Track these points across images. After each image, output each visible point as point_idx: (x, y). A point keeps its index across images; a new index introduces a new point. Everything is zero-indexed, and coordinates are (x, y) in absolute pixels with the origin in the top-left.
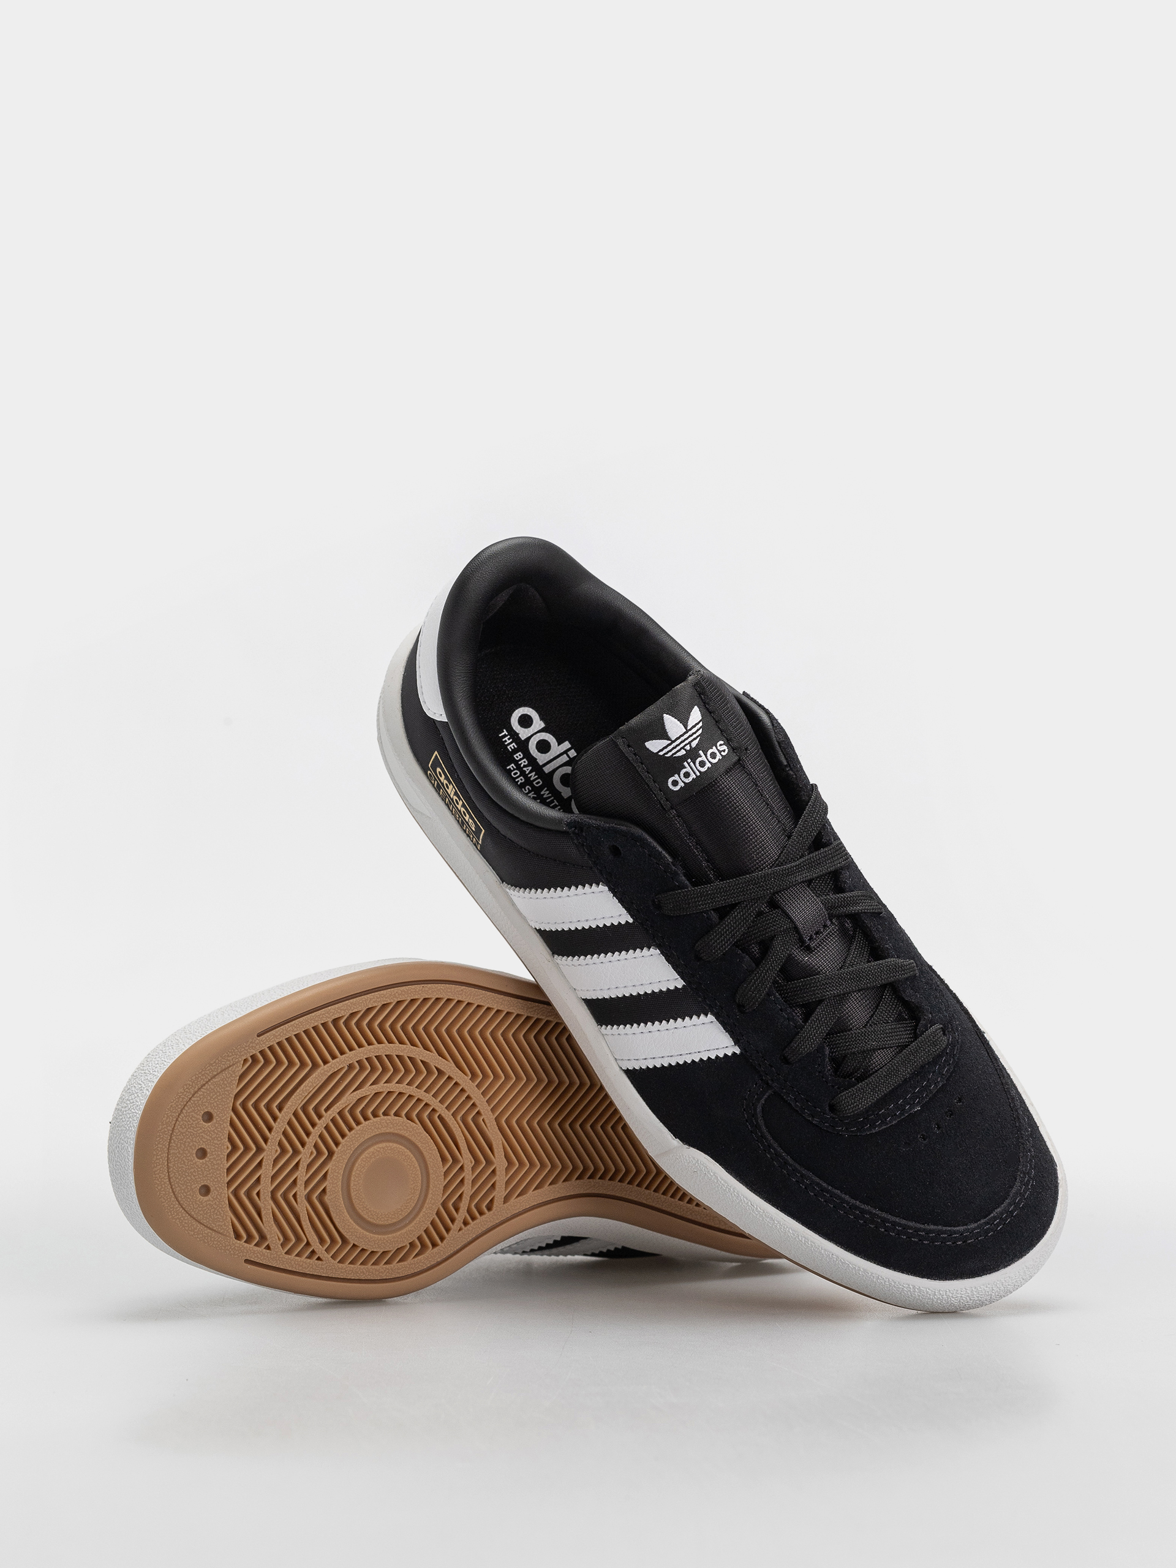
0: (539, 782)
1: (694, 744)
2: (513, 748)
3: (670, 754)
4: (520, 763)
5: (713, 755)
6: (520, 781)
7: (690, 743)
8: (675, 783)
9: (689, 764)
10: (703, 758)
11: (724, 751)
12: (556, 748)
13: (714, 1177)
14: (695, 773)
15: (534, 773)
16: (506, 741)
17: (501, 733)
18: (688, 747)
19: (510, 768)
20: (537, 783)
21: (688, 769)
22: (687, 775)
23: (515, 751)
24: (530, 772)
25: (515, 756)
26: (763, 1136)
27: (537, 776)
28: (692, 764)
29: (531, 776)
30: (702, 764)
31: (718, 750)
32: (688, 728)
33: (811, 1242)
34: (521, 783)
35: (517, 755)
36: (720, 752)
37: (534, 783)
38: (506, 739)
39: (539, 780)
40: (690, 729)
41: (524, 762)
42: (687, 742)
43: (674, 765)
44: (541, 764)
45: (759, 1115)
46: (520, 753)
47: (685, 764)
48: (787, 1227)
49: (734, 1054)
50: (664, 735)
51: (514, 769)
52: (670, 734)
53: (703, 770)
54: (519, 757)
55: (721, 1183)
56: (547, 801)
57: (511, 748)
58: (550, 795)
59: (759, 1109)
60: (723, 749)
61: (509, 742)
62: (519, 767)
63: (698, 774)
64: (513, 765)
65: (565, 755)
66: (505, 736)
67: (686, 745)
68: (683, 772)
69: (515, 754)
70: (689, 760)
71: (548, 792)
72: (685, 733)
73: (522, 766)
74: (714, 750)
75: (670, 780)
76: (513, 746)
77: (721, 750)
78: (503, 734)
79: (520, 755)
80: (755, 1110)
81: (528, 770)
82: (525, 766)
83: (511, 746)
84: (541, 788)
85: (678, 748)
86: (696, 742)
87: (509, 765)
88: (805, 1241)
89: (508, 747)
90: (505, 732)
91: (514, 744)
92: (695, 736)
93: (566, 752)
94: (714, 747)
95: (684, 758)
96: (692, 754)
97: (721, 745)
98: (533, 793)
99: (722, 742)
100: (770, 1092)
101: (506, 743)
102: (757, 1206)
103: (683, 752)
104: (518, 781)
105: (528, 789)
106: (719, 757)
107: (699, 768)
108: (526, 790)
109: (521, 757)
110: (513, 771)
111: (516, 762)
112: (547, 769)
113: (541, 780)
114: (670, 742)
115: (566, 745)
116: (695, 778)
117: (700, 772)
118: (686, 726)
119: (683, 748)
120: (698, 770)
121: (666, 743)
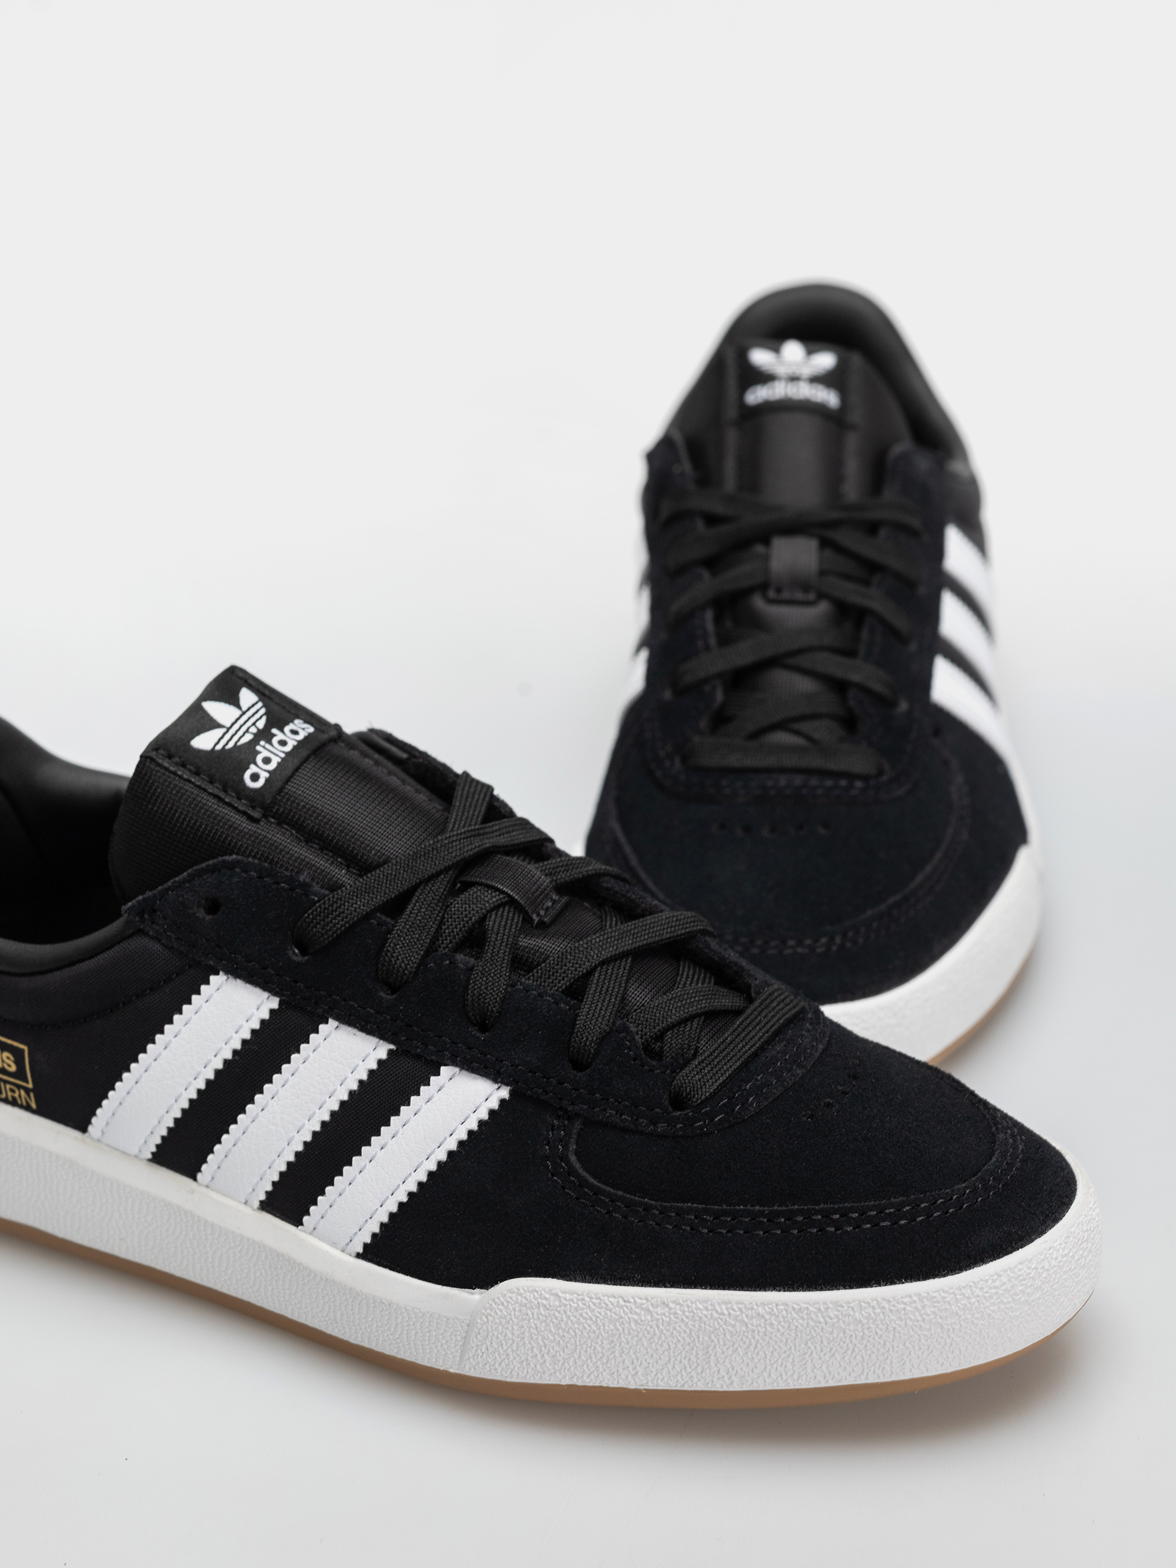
1: (260, 725)
3: (231, 745)
7: (254, 724)
8: (255, 777)
9: (263, 748)
10: (281, 737)
13: (552, 1298)
14: (277, 756)
18: (253, 730)
21: (266, 755)
22: (267, 761)
26: (597, 1192)
28: (268, 747)
30: (283, 743)
32: (244, 709)
33: (737, 1303)
40: (248, 711)
42: (249, 724)
43: (244, 755)
45: (577, 1165)
47: (258, 750)
48: (692, 1303)
49: (503, 1102)
50: (213, 724)
52: (221, 723)
53: (287, 750)
55: (565, 1299)
59: (573, 1158)
63: (282, 756)
67: (249, 728)
68: (259, 759)
70: (262, 744)
72: (242, 715)
75: (247, 776)
80: (568, 1162)
85: (240, 734)
86: (262, 722)
88: (727, 1309)
92: (257, 716)
95: (254, 744)
96: (264, 736)
100: (577, 1125)
102: (633, 1298)
103: (249, 737)
107: (280, 749)
114: (224, 730)
116: (280, 760)
117: (283, 752)
118: (239, 707)
119: (247, 731)
120: (281, 751)
121: (217, 733)
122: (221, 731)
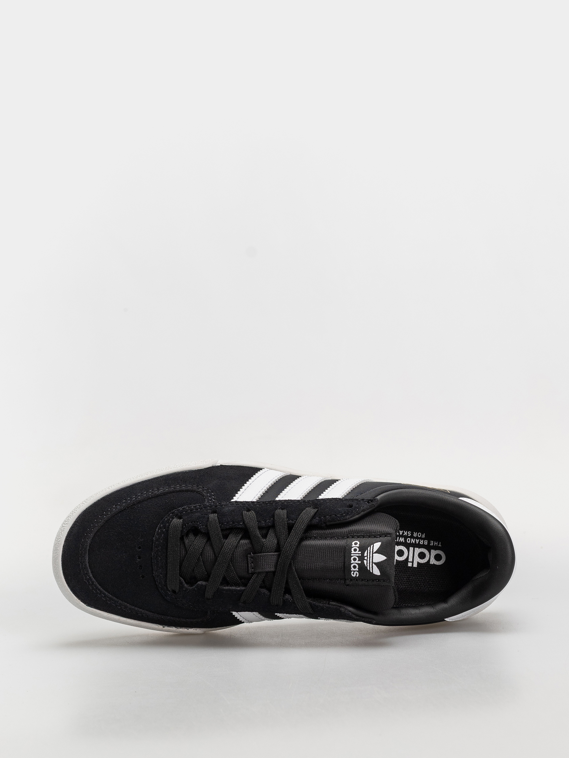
0: (409, 541)
1: (365, 561)
2: (431, 543)
3: (369, 549)
4: (423, 540)
5: (355, 567)
6: (415, 534)
7: (367, 560)
9: (359, 554)
10: (357, 562)
11: (353, 574)
12: (417, 560)
14: (353, 554)
15: (414, 543)
16: (436, 543)
17: (441, 543)
18: (366, 558)
19: (423, 534)
20: (409, 540)
21: (357, 552)
23: (429, 543)
24: (415, 541)
25: (427, 541)
27: (412, 542)
28: (358, 555)
29: (413, 540)
30: (355, 559)
31: (355, 571)
32: (373, 564)
34: (414, 534)
35: (427, 542)
36: (354, 571)
37: (410, 539)
38: (437, 544)
39: (409, 542)
40: (372, 564)
41: (422, 542)
42: (368, 559)
43: (363, 548)
44: (415, 548)
46: (427, 544)
47: (360, 552)
49: (233, 499)
50: (378, 552)
51: (422, 536)
52: (377, 554)
53: (352, 558)
54: (425, 542)
56: (398, 537)
57: (432, 542)
58: (400, 541)
60: (354, 574)
61: (435, 543)
62: (421, 538)
63: (352, 555)
64: (424, 537)
65: (412, 561)
66: (438, 544)
67: (367, 558)
68: (358, 549)
69: (428, 542)
70: (360, 555)
71: (402, 541)
72: (372, 561)
73: (421, 540)
74: (357, 569)
75: (358, 542)
76: (431, 544)
77: (355, 572)
78: (440, 544)
79: (426, 543)
81: (417, 541)
82: (420, 541)
83: (432, 543)
84: (405, 540)
85: (369, 554)
86: (365, 563)
87: (425, 535)
89: (433, 542)
90: (440, 545)
91: (432, 545)
92: (368, 564)
93: (413, 562)
94: (358, 570)
95: (363, 554)
96: (361, 558)
97: (357, 574)
98: (406, 535)
99: (357, 576)
101: (435, 542)
103: (365, 555)
104: (415, 533)
105: (409, 534)
106: (353, 569)
107: (354, 557)
108: (409, 533)
109: (425, 543)
110: (421, 535)
111: (424, 539)
112: (411, 549)
113: (409, 543)
114: (374, 552)
115: (415, 565)
116: (352, 553)
117: (352, 556)
118: (375, 563)
119: (367, 556)
120: (353, 556)
121: (375, 550)
122: (375, 551)
